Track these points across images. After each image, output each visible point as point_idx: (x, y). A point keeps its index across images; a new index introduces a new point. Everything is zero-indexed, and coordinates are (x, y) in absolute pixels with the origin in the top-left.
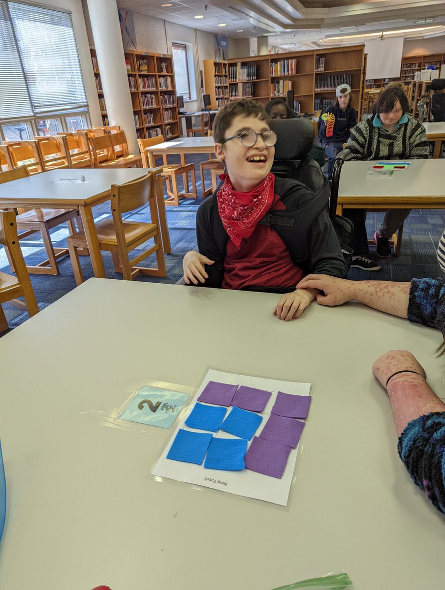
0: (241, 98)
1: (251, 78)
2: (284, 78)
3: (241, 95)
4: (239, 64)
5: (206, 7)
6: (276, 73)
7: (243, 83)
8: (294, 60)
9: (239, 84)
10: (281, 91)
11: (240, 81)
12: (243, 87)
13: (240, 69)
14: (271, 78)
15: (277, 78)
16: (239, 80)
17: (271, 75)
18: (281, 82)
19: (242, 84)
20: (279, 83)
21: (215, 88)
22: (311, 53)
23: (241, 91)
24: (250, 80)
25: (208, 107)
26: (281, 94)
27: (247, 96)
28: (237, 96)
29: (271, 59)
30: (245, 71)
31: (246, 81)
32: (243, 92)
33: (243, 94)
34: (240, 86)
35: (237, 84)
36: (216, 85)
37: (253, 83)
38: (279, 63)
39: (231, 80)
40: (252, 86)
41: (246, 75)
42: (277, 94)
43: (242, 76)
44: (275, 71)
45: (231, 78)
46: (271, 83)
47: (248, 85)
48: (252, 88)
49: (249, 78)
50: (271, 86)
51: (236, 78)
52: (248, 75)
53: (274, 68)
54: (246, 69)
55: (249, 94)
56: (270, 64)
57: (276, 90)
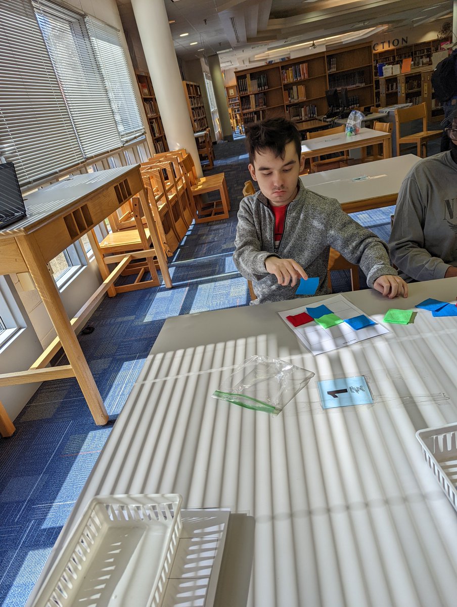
0: (254, 110)
1: (263, 88)
2: (297, 84)
3: (254, 107)
4: (248, 76)
5: (205, 21)
6: (289, 80)
7: (255, 94)
8: (304, 64)
9: (250, 96)
10: (296, 97)
11: (252, 93)
12: (255, 99)
14: (284, 85)
15: (289, 84)
16: (250, 92)
17: (284, 82)
18: (295, 88)
19: (253, 96)
20: (292, 89)
21: (191, 109)
22: (322, 55)
23: (254, 103)
24: (262, 90)
26: (295, 100)
27: (261, 107)
29: (281, 66)
31: (257, 92)
32: (256, 103)
33: (256, 106)
34: (252, 99)
35: (248, 96)
36: (192, 106)
37: (265, 93)
38: (290, 69)
39: (241, 92)
40: (264, 96)
41: (257, 86)
42: (292, 101)
43: (252, 87)
44: (287, 78)
45: (242, 90)
46: (285, 90)
47: (260, 95)
48: (264, 99)
49: (261, 88)
50: (285, 93)
51: (246, 90)
52: (259, 86)
53: (285, 75)
54: (256, 80)
55: (262, 105)
56: (281, 71)
57: (289, 97)
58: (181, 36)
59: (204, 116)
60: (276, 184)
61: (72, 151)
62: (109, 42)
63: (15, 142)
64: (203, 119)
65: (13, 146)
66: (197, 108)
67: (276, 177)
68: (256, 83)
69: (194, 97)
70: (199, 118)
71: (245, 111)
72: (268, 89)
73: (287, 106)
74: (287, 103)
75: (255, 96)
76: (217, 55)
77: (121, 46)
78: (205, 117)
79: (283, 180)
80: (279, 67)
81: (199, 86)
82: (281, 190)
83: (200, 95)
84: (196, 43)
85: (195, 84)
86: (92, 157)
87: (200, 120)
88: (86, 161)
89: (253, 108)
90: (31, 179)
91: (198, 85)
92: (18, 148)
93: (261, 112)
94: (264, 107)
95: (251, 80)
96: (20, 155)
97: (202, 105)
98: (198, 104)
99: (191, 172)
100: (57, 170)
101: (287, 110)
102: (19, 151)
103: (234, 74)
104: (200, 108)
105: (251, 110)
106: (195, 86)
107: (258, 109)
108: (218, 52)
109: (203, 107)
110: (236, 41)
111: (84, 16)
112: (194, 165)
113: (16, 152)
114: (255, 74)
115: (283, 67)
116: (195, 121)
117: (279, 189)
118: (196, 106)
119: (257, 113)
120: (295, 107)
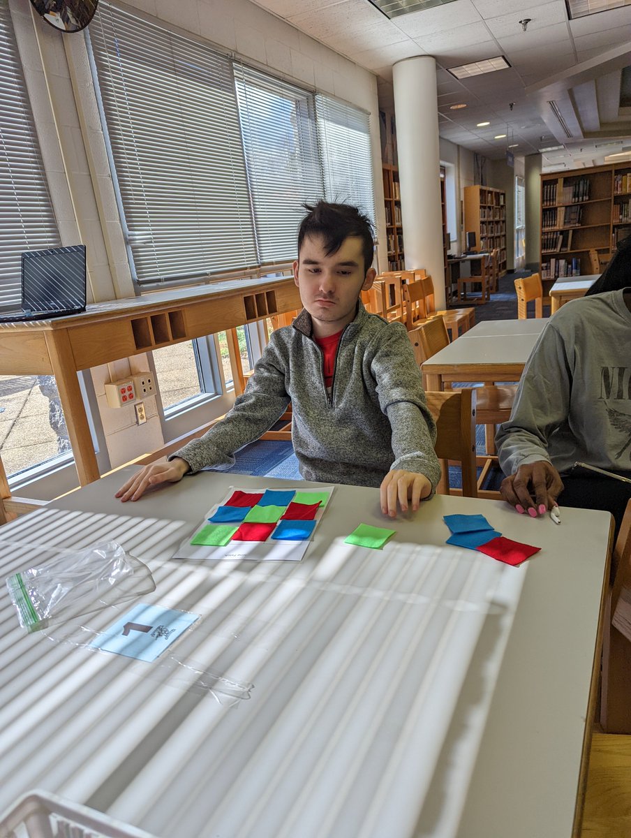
0: (561, 228)
1: (581, 198)
3: (562, 223)
4: (561, 181)
5: (511, 105)
6: (624, 190)
7: (566, 207)
9: (558, 208)
11: (561, 205)
12: (566, 213)
13: (562, 187)
14: (615, 197)
15: (624, 196)
16: (558, 203)
17: (615, 192)
19: (563, 208)
21: (479, 223)
23: (562, 219)
24: (578, 201)
25: (473, 249)
27: (571, 226)
28: (555, 225)
29: (615, 170)
30: (570, 190)
31: (571, 204)
32: (565, 219)
33: (565, 223)
34: (561, 213)
35: (555, 209)
36: (483, 219)
37: (582, 207)
38: (628, 174)
39: (545, 203)
40: (580, 211)
41: (571, 195)
42: (624, 220)
43: (564, 196)
44: (621, 187)
45: (547, 200)
46: (614, 204)
47: (574, 209)
48: (580, 213)
49: (577, 199)
50: (615, 209)
51: (554, 200)
52: (576, 195)
53: (620, 182)
54: (571, 188)
55: (575, 221)
56: (614, 177)
57: (622, 214)
58: (478, 125)
59: (503, 233)
60: (321, 288)
61: (243, 252)
62: (347, 125)
63: (153, 230)
64: (499, 237)
65: (150, 234)
66: (492, 222)
67: (324, 280)
68: (572, 191)
69: (489, 207)
70: (490, 235)
71: (546, 229)
72: (589, 200)
73: (614, 227)
74: (615, 222)
75: (566, 209)
76: (539, 154)
77: (368, 132)
78: (505, 236)
79: (335, 286)
80: (611, 171)
81: (504, 194)
82: (327, 300)
83: (502, 206)
84: (505, 136)
85: (498, 191)
86: (272, 263)
87: (493, 238)
88: (259, 266)
89: (560, 224)
90: (162, 277)
91: (501, 192)
92: (154, 238)
93: (571, 232)
94: (577, 225)
95: (564, 187)
96: (156, 246)
97: (502, 219)
98: (494, 216)
99: (422, 300)
100: (207, 271)
101: (614, 232)
102: (155, 242)
103: (540, 177)
104: (497, 222)
105: (556, 228)
106: (496, 193)
107: (567, 227)
108: (541, 151)
109: (504, 222)
110: (565, 135)
111: (314, 92)
112: (433, 293)
113: (151, 242)
114: (571, 178)
115: (617, 172)
116: (482, 238)
117: (324, 298)
118: (491, 219)
119: (562, 232)
120: (627, 228)
